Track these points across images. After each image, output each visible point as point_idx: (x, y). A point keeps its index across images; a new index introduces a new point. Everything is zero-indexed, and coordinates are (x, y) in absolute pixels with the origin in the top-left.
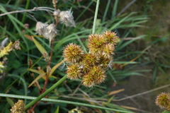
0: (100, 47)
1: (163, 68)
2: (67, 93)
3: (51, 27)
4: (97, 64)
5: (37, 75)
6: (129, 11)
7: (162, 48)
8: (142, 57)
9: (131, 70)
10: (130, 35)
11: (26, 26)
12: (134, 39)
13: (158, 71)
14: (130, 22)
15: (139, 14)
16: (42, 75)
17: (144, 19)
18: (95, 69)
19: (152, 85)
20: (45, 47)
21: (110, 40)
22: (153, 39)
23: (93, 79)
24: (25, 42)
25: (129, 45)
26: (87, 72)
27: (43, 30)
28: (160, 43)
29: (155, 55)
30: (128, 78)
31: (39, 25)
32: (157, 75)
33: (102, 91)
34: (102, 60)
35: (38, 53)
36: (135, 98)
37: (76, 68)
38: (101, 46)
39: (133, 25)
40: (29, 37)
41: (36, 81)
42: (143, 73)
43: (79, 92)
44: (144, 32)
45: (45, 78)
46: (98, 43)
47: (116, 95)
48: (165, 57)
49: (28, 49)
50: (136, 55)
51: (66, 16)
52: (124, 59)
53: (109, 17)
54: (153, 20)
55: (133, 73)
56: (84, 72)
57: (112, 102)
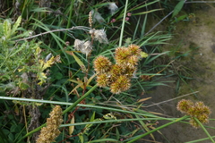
0: (125, 58)
1: (185, 79)
2: (102, 100)
3: (87, 44)
4: (123, 74)
5: (76, 85)
7: (185, 62)
8: (167, 71)
9: (157, 81)
10: (157, 51)
11: (67, 43)
12: (160, 54)
13: (181, 82)
14: (156, 40)
15: (164, 33)
16: (80, 84)
17: (169, 37)
18: (121, 78)
19: (176, 94)
20: (84, 62)
21: (134, 52)
22: (176, 54)
23: (120, 86)
24: (67, 57)
25: (155, 60)
26: (115, 80)
27: (80, 46)
28: (182, 58)
29: (178, 68)
30: (155, 88)
31: (77, 42)
32: (180, 85)
33: (133, 99)
34: (128, 70)
35: (77, 67)
36: (161, 105)
37: (105, 78)
38: (126, 58)
39: (158, 43)
40: (69, 53)
41: (75, 89)
42: (168, 84)
43: (113, 100)
44: (169, 48)
45: (83, 87)
46: (123, 55)
47: (145, 102)
48: (187, 70)
49: (69, 63)
50: (162, 68)
51: (100, 34)
52: (151, 72)
53: (138, 36)
54: (176, 38)
55: (159, 84)
56: (111, 81)
57: (141, 108)
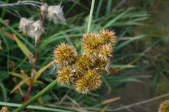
0: (95, 47)
1: (165, 73)
2: (53, 101)
3: (37, 24)
4: (92, 67)
6: (125, 6)
7: (164, 49)
8: (140, 61)
9: (128, 76)
10: (127, 35)
11: (6, 22)
12: (132, 39)
13: (159, 77)
14: (127, 19)
15: (137, 10)
16: (26, 80)
17: (144, 15)
18: (90, 73)
19: (152, 93)
22: (153, 39)
24: (5, 41)
25: (125, 47)
26: (81, 76)
27: (27, 28)
28: (162, 44)
29: (155, 58)
30: (124, 85)
32: (158, 81)
33: (95, 100)
34: (98, 62)
36: (132, 108)
37: (68, 72)
38: (97, 47)
39: (130, 23)
40: (9, 36)
41: (18, 87)
42: (142, 79)
43: (67, 100)
44: (143, 31)
45: (29, 83)
46: (93, 44)
47: (111, 105)
48: (168, 61)
49: (8, 49)
50: (134, 58)
51: (55, 11)
54: (154, 18)
55: (130, 79)
56: (77, 77)
